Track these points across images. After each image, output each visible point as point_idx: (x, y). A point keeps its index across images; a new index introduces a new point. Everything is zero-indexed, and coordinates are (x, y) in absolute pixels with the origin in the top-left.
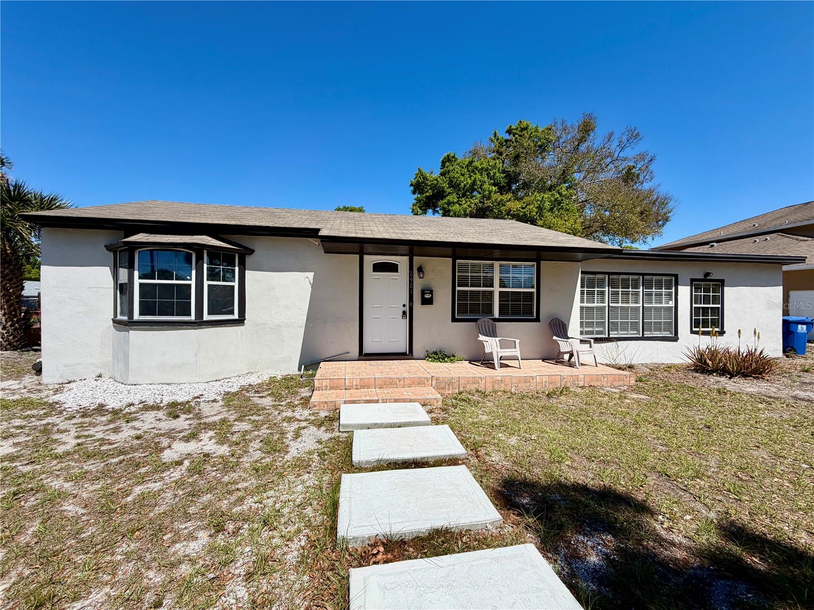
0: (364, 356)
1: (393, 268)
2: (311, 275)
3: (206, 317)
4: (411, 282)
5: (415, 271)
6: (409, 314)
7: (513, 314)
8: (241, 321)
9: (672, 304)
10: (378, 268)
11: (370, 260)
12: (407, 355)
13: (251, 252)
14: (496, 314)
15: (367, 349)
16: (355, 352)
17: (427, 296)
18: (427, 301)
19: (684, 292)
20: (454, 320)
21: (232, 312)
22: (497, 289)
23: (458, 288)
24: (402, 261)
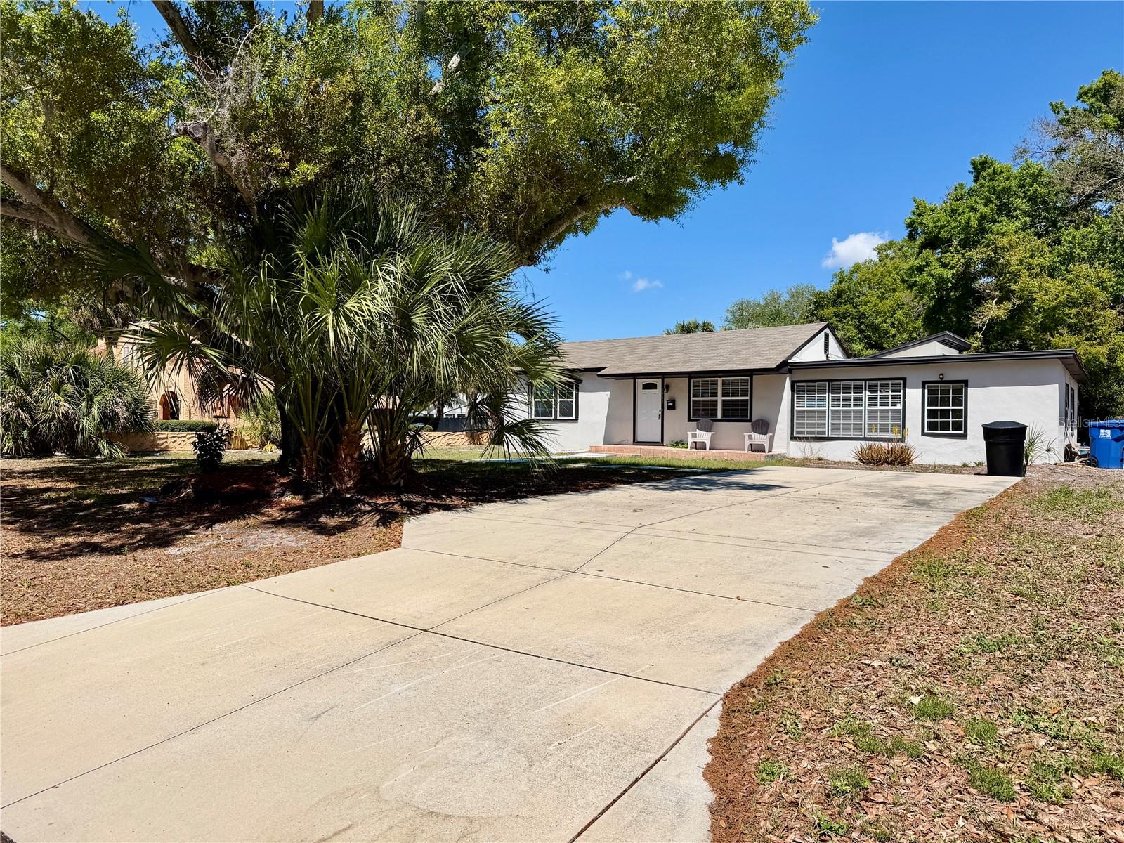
0: (636, 443)
1: (653, 386)
2: (609, 393)
3: (559, 418)
4: (663, 395)
5: (666, 388)
6: (662, 417)
7: (733, 416)
8: (576, 420)
9: (899, 406)
10: (646, 387)
11: (640, 382)
12: (661, 443)
13: (581, 381)
14: (719, 416)
15: (639, 439)
16: (631, 441)
17: (670, 404)
18: (672, 408)
19: (914, 397)
20: (690, 420)
21: (572, 416)
22: (720, 398)
23: (692, 398)
24: (658, 381)
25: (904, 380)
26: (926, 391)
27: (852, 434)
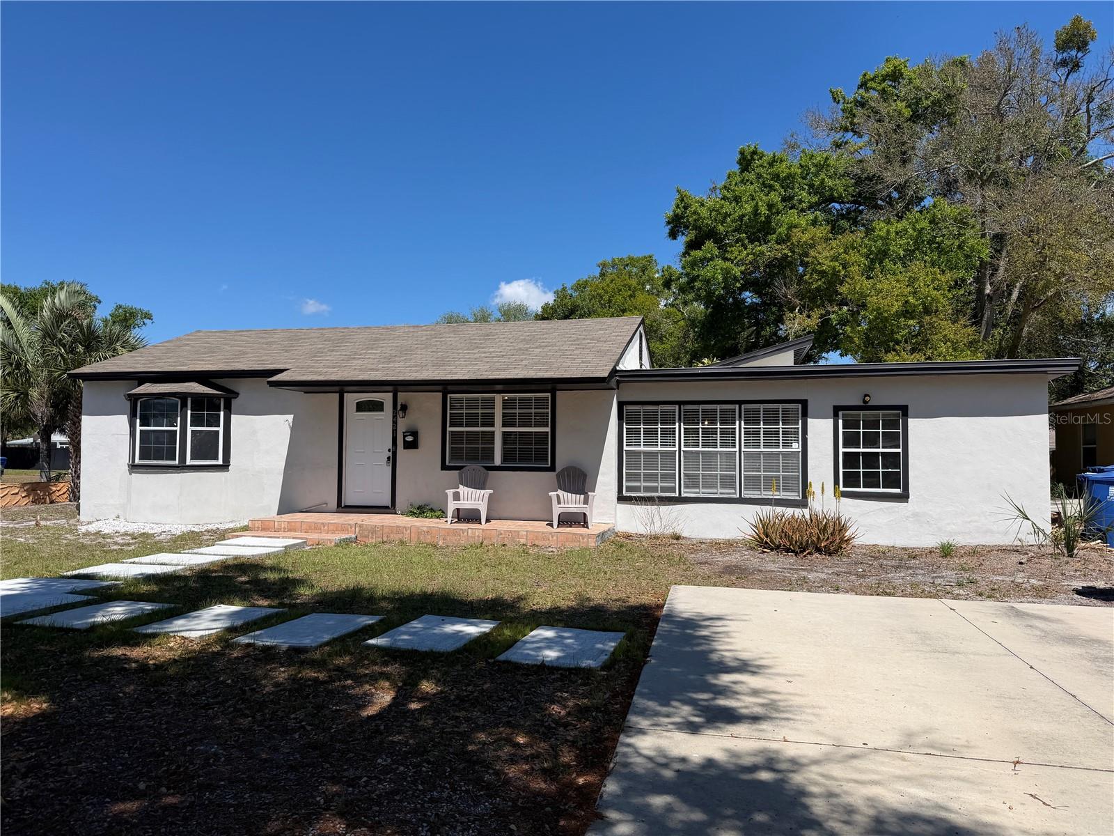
0: (342, 508)
1: (377, 407)
2: (290, 418)
3: (189, 462)
4: (395, 423)
5: (401, 409)
6: (393, 460)
7: (521, 460)
8: (225, 466)
9: (796, 447)
10: (361, 407)
11: (352, 399)
12: (389, 509)
13: (236, 394)
14: (498, 461)
15: (349, 499)
16: (333, 503)
17: (410, 439)
18: (412, 445)
19: (821, 431)
20: (444, 467)
21: (216, 458)
22: (498, 430)
23: (449, 429)
24: (387, 398)
25: (804, 403)
26: (840, 422)
27: (720, 492)
